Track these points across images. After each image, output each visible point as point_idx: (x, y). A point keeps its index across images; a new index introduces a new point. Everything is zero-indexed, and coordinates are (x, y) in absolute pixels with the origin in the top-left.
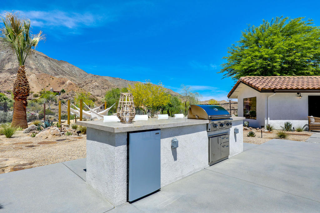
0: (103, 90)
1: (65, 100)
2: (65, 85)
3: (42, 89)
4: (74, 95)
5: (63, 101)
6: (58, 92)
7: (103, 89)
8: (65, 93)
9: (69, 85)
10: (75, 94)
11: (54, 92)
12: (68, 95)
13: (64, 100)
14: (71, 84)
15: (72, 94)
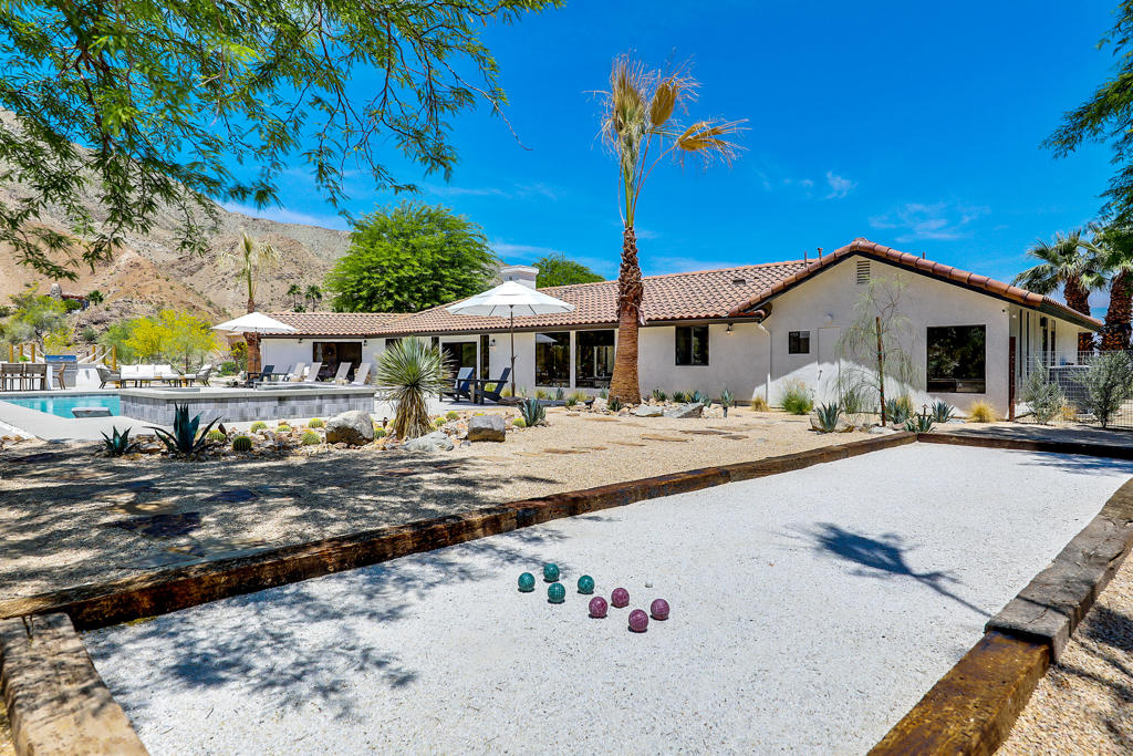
0: (277, 283)
1: (96, 329)
2: (114, 268)
3: (28, 286)
4: (132, 310)
5: (88, 330)
6: (80, 299)
7: (279, 281)
8: (101, 306)
9: (128, 269)
10: (136, 306)
11: (64, 298)
12: (107, 310)
13: (94, 327)
14: (138, 264)
15: (122, 309)
